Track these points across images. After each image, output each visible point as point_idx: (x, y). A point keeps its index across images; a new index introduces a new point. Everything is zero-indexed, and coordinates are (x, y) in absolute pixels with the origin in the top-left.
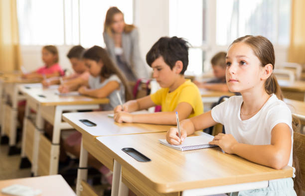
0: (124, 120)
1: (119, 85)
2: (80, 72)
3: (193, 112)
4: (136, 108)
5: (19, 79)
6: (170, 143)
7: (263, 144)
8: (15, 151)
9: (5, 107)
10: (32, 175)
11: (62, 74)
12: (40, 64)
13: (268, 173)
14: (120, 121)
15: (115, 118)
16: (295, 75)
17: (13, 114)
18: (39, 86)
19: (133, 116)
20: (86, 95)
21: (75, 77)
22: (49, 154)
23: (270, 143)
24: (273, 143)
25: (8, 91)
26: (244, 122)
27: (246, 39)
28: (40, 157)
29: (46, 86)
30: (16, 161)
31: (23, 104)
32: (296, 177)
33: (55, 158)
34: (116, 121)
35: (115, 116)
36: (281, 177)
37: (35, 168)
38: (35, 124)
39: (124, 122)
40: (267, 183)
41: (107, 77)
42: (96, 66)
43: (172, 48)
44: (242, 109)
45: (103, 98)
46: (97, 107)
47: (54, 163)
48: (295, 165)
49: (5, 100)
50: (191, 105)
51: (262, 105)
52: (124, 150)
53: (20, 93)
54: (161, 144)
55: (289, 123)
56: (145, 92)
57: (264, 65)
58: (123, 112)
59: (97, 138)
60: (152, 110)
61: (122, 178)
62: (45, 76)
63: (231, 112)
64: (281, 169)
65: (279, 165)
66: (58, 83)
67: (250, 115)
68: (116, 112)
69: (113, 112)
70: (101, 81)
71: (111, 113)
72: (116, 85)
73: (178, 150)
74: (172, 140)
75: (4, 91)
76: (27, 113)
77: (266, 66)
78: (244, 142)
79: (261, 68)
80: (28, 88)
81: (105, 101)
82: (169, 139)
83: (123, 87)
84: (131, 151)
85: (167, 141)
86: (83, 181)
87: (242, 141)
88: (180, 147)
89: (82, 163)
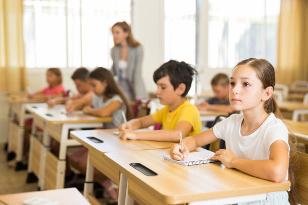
0: (129, 137)
1: (121, 105)
2: (83, 92)
3: (192, 130)
4: (139, 126)
5: (25, 99)
6: (173, 158)
7: (261, 159)
8: (22, 167)
9: (12, 125)
10: (39, 189)
11: (66, 94)
12: (44, 85)
13: (267, 186)
14: (125, 138)
15: (121, 134)
16: (283, 95)
17: (20, 132)
18: (45, 105)
19: (137, 133)
20: (90, 114)
21: (78, 98)
22: (56, 170)
23: (268, 158)
24: (272, 158)
25: (15, 110)
26: (244, 137)
27: (250, 62)
28: (47, 172)
29: (51, 106)
30: (23, 176)
31: (29, 122)
32: (291, 191)
33: (62, 173)
34: (121, 138)
35: (120, 134)
36: (279, 190)
37: (41, 183)
38: (41, 141)
39: (128, 139)
40: (265, 195)
41: (110, 97)
42: (100, 86)
43: (180, 70)
44: (243, 127)
45: (106, 117)
46: (101, 125)
47: (60, 178)
48: (290, 179)
49: (12, 119)
50: (190, 123)
51: (261, 123)
52: (131, 164)
53: (27, 112)
54: (166, 159)
55: (286, 139)
56: (145, 112)
57: (265, 87)
58: (127, 130)
59: (105, 154)
60: (152, 128)
61: (129, 191)
62: (49, 97)
63: (232, 129)
64: (279, 182)
65: (277, 179)
66: (63, 103)
67: (250, 132)
68: (120, 130)
69: (117, 130)
70: (105, 101)
71: (116, 131)
72: (118, 105)
73: (183, 165)
74: (176, 156)
75: (10, 110)
76: (34, 131)
77: (267, 88)
78: (244, 158)
79: (263, 89)
80: (35, 107)
81: (108, 120)
82: (172, 154)
83: (124, 107)
84: (138, 166)
85: (171, 156)
86: (89, 194)
87: (242, 156)
88: (184, 162)
89: (89, 177)
